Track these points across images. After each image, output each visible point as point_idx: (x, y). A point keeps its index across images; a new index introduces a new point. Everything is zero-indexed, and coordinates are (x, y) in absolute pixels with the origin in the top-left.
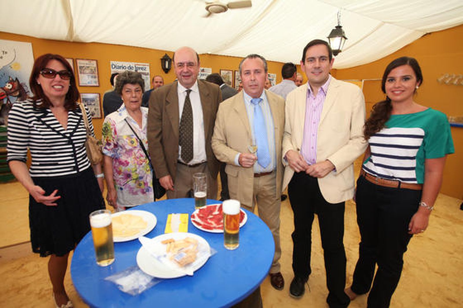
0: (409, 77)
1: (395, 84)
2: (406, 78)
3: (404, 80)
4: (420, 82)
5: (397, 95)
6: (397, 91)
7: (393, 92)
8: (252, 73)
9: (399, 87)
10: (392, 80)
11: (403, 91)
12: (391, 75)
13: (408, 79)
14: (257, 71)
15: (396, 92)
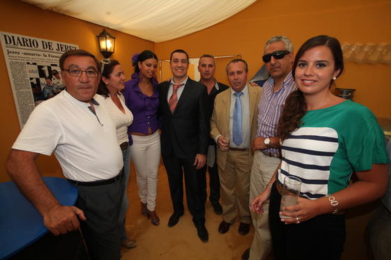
0: (326, 63)
1: (307, 70)
2: (321, 64)
3: (318, 66)
4: (338, 72)
5: (308, 85)
6: (308, 80)
7: (303, 80)
8: (236, 74)
9: (311, 75)
10: (304, 65)
11: (315, 81)
12: (304, 58)
13: (324, 65)
14: (239, 72)
15: (307, 82)
